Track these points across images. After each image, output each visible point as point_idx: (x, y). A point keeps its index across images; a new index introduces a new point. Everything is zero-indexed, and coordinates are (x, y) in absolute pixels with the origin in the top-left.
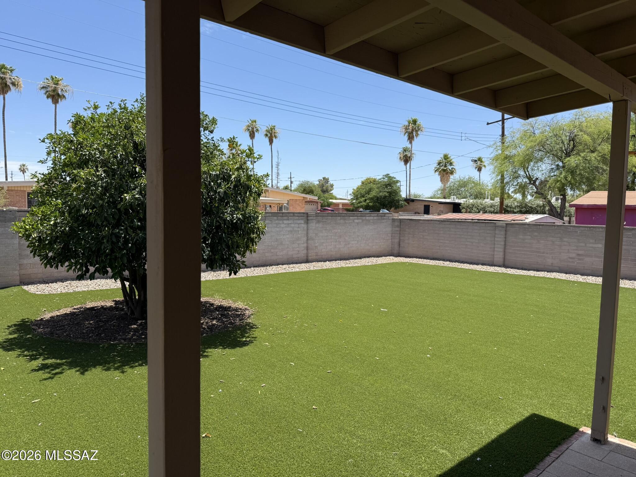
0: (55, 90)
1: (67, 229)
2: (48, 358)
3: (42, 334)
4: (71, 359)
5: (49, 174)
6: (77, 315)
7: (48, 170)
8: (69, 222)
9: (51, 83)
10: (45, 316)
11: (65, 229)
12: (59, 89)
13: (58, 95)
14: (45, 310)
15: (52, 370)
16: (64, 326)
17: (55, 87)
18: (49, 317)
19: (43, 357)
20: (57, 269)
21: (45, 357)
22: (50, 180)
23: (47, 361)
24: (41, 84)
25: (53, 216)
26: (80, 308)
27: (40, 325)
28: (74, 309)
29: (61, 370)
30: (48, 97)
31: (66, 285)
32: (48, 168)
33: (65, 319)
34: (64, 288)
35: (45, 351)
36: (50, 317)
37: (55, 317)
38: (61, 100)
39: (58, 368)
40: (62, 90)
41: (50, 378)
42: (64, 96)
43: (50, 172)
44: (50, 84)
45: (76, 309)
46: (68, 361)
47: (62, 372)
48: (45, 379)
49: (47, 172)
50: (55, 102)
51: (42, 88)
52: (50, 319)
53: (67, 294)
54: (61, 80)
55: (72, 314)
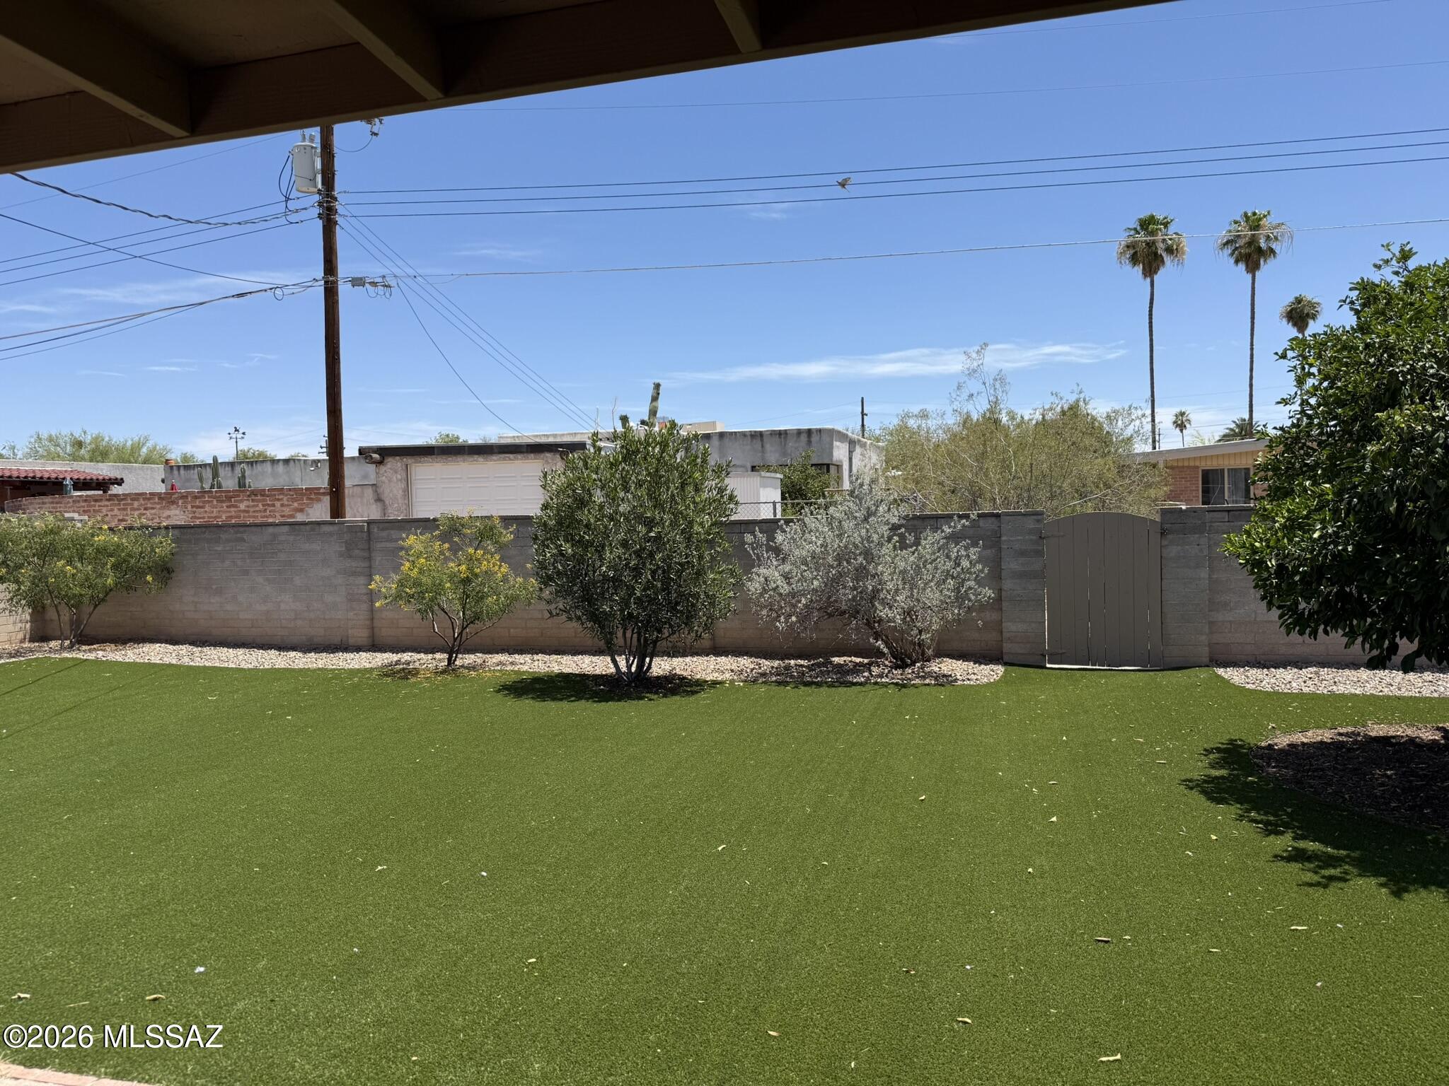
0: (1253, 241)
1: (1350, 550)
2: (1303, 838)
3: (1277, 779)
4: (1358, 852)
5: (1293, 425)
6: (1349, 750)
7: (1290, 418)
8: (1354, 533)
9: (1245, 227)
10: (1276, 741)
11: (1345, 550)
12: (1262, 236)
13: (1260, 251)
14: (1273, 727)
15: (1321, 868)
16: (1323, 770)
17: (1253, 235)
18: (1285, 744)
19: (1292, 832)
20: (1315, 639)
21: (1298, 834)
22: (1296, 439)
23: (1302, 844)
24: (1223, 235)
25: (1318, 520)
26: (1353, 733)
27: (1269, 759)
28: (1340, 734)
29: (1341, 873)
30: (1237, 262)
31: (1309, 676)
32: (1292, 414)
33: (1323, 754)
34: (1305, 682)
35: (1293, 820)
36: (1289, 745)
37: (1298, 745)
38: (1265, 261)
39: (1335, 867)
40: (1268, 237)
41: (1318, 884)
42: (1272, 251)
43: (1295, 421)
44: (1242, 231)
45: (1346, 736)
46: (1353, 854)
47: (1344, 877)
48: (1311, 885)
49: (1288, 423)
50: (1253, 267)
51: (1224, 245)
52: (1287, 748)
53: (1313, 697)
54: (1265, 216)
55: (1336, 746)
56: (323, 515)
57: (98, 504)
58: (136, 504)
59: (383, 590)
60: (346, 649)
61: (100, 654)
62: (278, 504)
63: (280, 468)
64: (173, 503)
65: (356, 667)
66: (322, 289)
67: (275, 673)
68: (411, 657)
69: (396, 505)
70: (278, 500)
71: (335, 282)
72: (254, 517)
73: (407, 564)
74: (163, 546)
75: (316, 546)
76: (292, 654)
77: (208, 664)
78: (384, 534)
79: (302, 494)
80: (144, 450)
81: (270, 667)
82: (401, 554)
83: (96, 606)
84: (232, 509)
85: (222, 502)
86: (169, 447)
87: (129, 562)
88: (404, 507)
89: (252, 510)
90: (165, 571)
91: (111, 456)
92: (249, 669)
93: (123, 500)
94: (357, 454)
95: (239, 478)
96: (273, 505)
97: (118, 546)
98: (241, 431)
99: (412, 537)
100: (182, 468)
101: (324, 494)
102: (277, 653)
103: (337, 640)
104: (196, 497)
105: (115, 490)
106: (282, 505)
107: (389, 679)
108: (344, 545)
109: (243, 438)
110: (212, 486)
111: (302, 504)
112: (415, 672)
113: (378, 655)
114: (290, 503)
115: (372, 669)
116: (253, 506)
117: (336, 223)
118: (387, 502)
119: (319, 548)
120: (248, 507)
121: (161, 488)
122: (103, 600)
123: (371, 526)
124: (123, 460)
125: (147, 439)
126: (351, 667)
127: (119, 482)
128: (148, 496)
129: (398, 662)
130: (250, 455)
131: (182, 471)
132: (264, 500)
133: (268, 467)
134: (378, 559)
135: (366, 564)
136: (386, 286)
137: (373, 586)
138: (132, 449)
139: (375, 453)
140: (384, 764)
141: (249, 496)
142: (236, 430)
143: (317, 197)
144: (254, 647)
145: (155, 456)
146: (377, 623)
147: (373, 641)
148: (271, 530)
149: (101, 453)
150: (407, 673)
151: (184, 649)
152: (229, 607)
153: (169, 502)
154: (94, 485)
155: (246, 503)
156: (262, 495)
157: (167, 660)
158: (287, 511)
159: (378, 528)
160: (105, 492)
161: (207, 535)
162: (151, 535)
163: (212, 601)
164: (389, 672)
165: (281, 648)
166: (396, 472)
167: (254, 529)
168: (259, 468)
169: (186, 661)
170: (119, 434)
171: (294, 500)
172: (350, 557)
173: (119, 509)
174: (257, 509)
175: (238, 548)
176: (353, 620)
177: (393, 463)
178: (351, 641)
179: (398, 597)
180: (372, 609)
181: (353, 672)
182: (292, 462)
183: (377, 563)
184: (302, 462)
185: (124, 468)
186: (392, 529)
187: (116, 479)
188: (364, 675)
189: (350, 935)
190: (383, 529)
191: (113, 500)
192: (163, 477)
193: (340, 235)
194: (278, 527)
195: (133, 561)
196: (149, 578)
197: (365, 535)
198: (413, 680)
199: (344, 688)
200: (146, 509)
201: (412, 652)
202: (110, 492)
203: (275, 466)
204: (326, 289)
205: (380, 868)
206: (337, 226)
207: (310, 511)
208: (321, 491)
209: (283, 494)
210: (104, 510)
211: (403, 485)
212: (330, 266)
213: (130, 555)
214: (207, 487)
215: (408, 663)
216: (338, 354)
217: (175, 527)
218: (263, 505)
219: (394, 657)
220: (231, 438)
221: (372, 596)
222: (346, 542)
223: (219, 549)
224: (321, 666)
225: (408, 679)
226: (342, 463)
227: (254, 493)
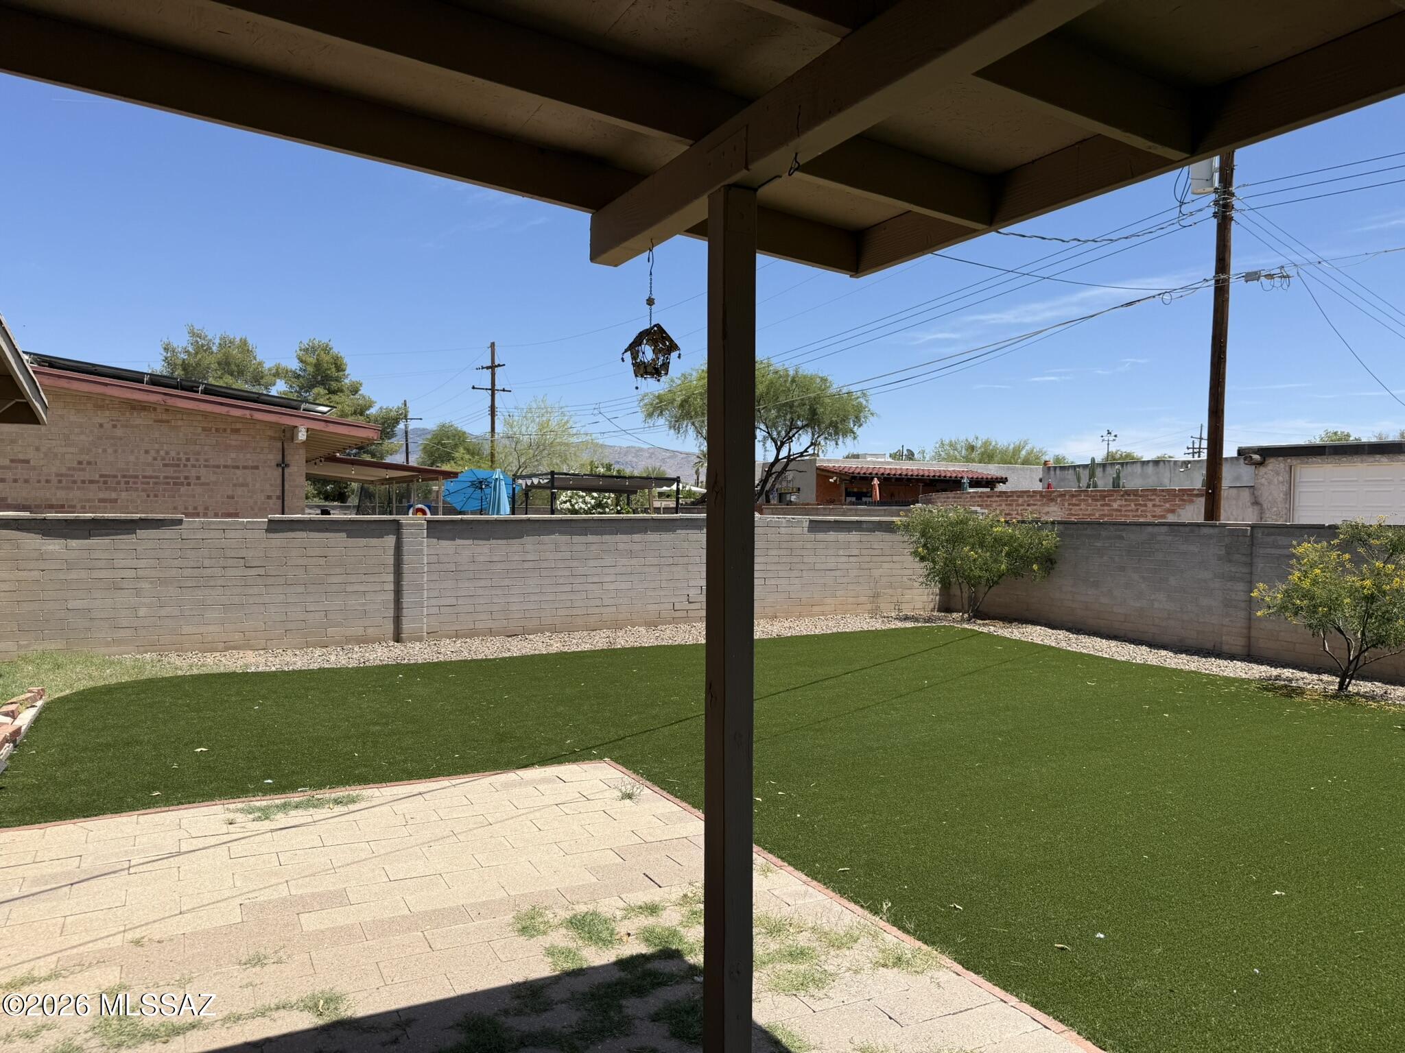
56: (1195, 516)
57: (989, 499)
58: (1021, 500)
59: (1267, 599)
60: (1219, 655)
61: (992, 628)
62: (1150, 504)
63: (1150, 469)
64: (1052, 500)
65: (1231, 675)
66: (1212, 288)
67: (1146, 669)
68: (1292, 673)
69: (1275, 509)
70: (1151, 500)
71: (1227, 281)
72: (1126, 516)
73: (1297, 574)
74: (1050, 539)
75: (1194, 548)
76: (1164, 653)
77: (1085, 651)
78: (1270, 539)
79: (1175, 496)
80: (1023, 453)
81: (1142, 662)
82: (1291, 562)
83: (990, 587)
84: (1106, 508)
85: (1097, 500)
86: (1044, 450)
87: (1020, 551)
88: (1285, 511)
89: (1123, 509)
90: (1049, 561)
91: (996, 459)
92: (1123, 661)
93: (1010, 496)
94: (1235, 455)
95: (1113, 478)
96: (1145, 505)
97: (1012, 537)
98: (1113, 434)
99: (1306, 545)
100: (1058, 469)
101: (1197, 495)
102: (1149, 650)
103: (1209, 646)
104: (1073, 496)
105: (1001, 487)
106: (1154, 506)
107: (1270, 694)
108: (1223, 548)
109: (1114, 440)
110: (1088, 486)
111: (1173, 505)
112: (1300, 692)
113: (1255, 666)
114: (1162, 504)
115: (1249, 681)
116: (1126, 505)
117: (1231, 219)
118: (1265, 506)
119: (1196, 550)
120: (1121, 506)
121: (1039, 487)
122: (996, 583)
123: (1255, 531)
124: (1004, 461)
125: (1026, 443)
126: (1225, 674)
127: (1004, 481)
128: (1031, 494)
129: (1278, 678)
130: (1118, 456)
131: (1058, 472)
132: (1137, 500)
133: (1138, 468)
134: (1260, 565)
135: (1245, 570)
136: (1284, 277)
137: (1255, 594)
138: (1013, 452)
139: (1256, 453)
140: (1273, 784)
141: (1122, 496)
142: (1109, 433)
143: (1213, 197)
144: (1125, 641)
145: (1032, 458)
146: (1254, 633)
147: (1249, 650)
148: (1150, 529)
149: (988, 456)
150: (1291, 691)
151: (1062, 634)
152: (1104, 600)
153: (1048, 500)
154: (984, 483)
155: (1119, 502)
156: (1135, 495)
157: (1047, 642)
158: (1158, 511)
159: (1263, 533)
160: (992, 489)
161: (1089, 532)
162: (1040, 529)
163: (1089, 593)
164: (1268, 686)
165: (1153, 645)
166: (1278, 474)
167: (1134, 528)
168: (1129, 469)
169: (1063, 645)
170: (1004, 439)
171: (1166, 501)
172: (1230, 561)
173: (1006, 505)
174: (1130, 508)
175: (1117, 545)
176: (1228, 626)
177: (1274, 464)
178: (1225, 648)
179: (1283, 608)
180: (1250, 619)
181: (1229, 681)
182: (1162, 463)
183: (1259, 569)
184: (1172, 463)
185: (1008, 469)
186: (1279, 535)
187: (1002, 478)
188: (1241, 685)
189: (1248, 953)
190: (1269, 535)
191: (1002, 496)
192: (1041, 476)
193: (1235, 230)
194: (1156, 527)
195: (1022, 551)
196: (1035, 567)
197: (1247, 539)
198: (1298, 699)
199: (1220, 695)
200: (1028, 505)
201: (1293, 668)
202: (996, 490)
203: (1145, 467)
204: (1216, 289)
205: (1277, 893)
206: (1233, 222)
207: (1182, 512)
208: (1195, 492)
209: (1156, 495)
210: (994, 504)
211: (1285, 488)
212: (1222, 264)
213: (1021, 546)
214: (1084, 484)
215: (1290, 680)
216: (1224, 353)
217: (1060, 523)
218: (1136, 505)
219: (1275, 672)
220: (1103, 440)
221: (1251, 604)
222: (1226, 546)
223: (1098, 544)
224: (1193, 669)
225: (1292, 697)
226: (1221, 464)
227: (1127, 493)
